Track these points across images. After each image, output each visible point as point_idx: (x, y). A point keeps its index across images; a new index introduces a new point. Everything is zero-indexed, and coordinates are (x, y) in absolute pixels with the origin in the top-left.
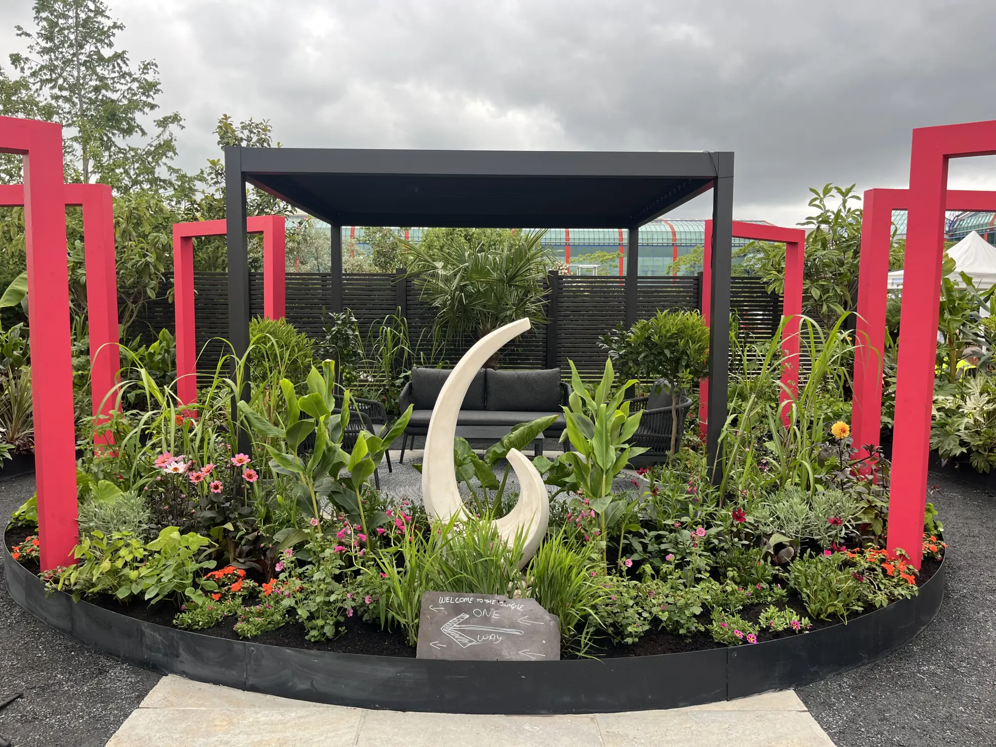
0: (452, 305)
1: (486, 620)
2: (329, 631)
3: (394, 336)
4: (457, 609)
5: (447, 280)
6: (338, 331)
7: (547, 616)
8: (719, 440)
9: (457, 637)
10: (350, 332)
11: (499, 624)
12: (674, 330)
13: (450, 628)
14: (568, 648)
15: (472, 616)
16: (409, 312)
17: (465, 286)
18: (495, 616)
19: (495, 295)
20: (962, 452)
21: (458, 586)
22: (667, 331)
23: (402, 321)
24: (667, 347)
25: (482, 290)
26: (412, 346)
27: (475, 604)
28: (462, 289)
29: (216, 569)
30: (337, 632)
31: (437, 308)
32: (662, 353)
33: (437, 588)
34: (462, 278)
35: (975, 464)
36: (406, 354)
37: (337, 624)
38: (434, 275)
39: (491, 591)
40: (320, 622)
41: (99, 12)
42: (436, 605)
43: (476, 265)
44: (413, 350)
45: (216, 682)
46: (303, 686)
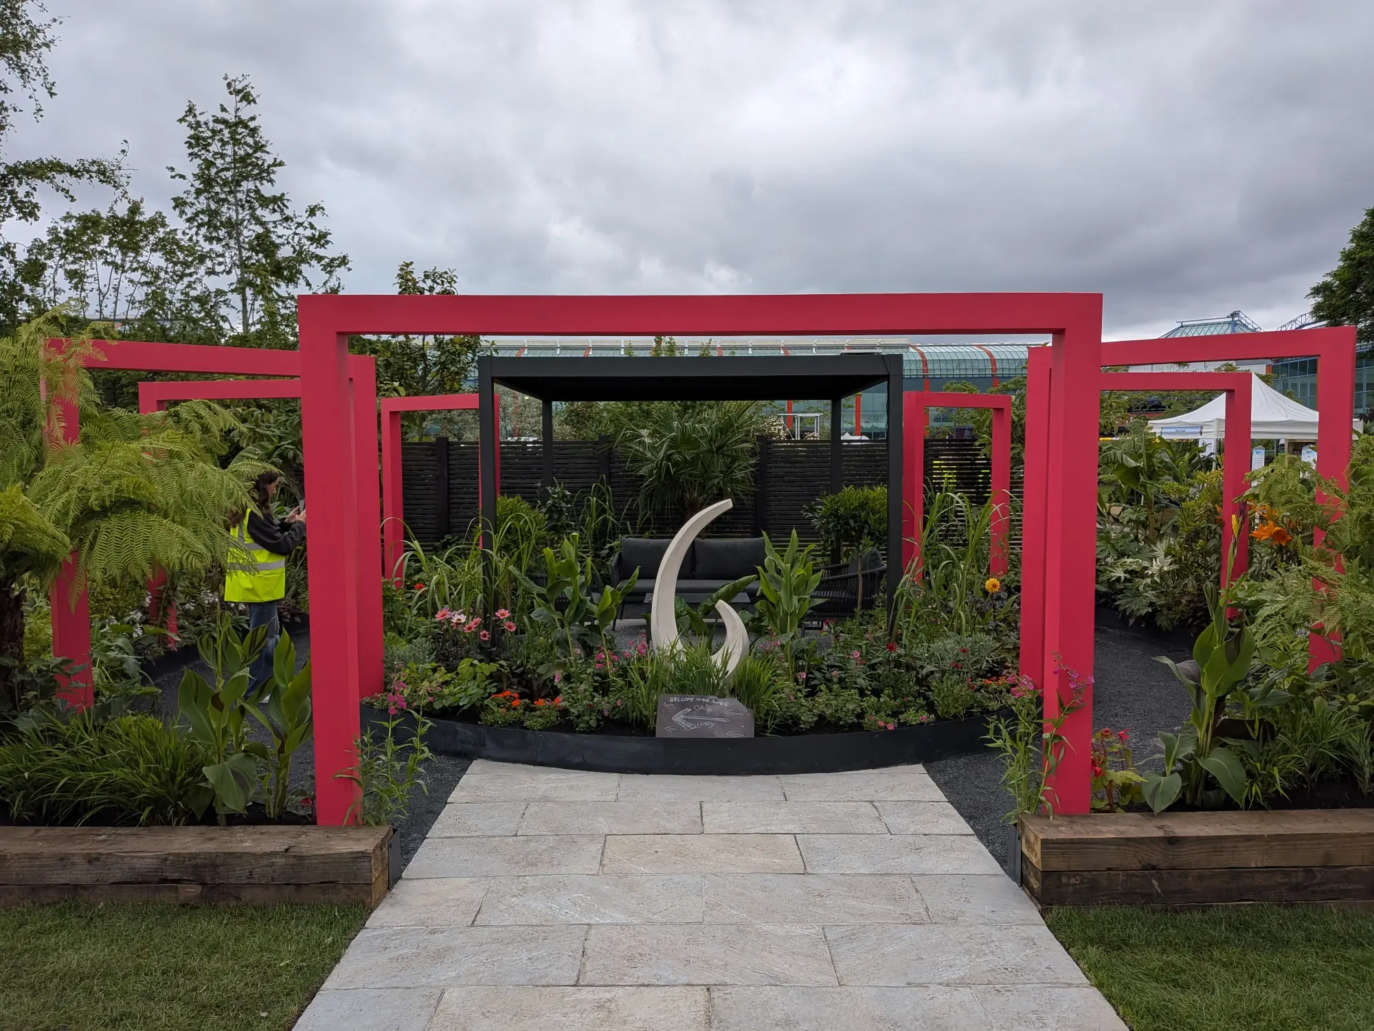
0: (659, 474)
1: (703, 713)
2: (593, 723)
3: (598, 506)
4: (682, 706)
5: (653, 448)
6: (553, 505)
7: (746, 710)
8: (895, 596)
9: (683, 724)
10: (563, 505)
11: (712, 715)
12: (856, 504)
13: (679, 718)
14: (760, 730)
15: (693, 710)
16: (612, 480)
17: (671, 455)
18: (709, 710)
19: (702, 463)
20: (1148, 612)
21: (682, 690)
22: (852, 504)
23: (607, 489)
24: (851, 518)
25: (688, 458)
26: (617, 514)
27: (695, 702)
28: (668, 458)
29: (496, 693)
30: (598, 725)
31: (643, 476)
32: (848, 523)
33: (670, 692)
34: (670, 447)
35: (1159, 623)
36: (610, 525)
37: (598, 720)
38: (642, 443)
39: (705, 694)
40: (586, 718)
41: (259, 147)
42: (669, 703)
43: (683, 434)
44: (618, 520)
45: (514, 762)
46: (579, 760)
